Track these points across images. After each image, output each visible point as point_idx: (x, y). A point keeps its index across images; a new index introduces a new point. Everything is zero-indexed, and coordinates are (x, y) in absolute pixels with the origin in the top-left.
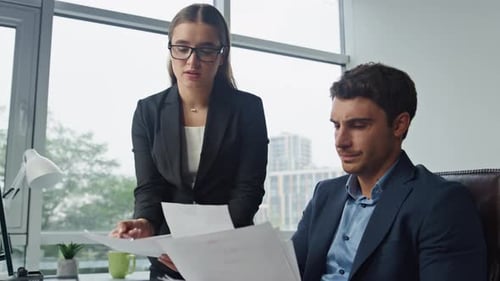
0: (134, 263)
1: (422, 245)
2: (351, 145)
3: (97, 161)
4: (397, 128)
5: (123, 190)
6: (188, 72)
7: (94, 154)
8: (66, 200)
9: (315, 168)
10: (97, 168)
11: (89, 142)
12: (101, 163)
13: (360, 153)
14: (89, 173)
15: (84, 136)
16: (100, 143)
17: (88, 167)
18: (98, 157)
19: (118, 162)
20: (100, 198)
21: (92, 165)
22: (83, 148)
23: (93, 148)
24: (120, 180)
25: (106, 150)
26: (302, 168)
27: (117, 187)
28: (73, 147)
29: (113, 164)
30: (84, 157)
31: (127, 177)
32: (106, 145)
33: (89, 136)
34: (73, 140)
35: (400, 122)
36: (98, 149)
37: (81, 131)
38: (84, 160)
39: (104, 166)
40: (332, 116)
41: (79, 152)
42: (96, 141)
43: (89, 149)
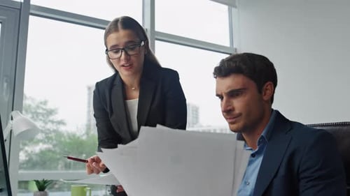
0: (90, 194)
1: (302, 176)
2: (233, 109)
3: (50, 121)
4: (265, 95)
5: (68, 141)
6: (123, 66)
7: (48, 116)
8: (26, 148)
9: (201, 126)
10: (50, 126)
11: (44, 107)
12: (52, 122)
13: (240, 115)
14: (43, 129)
15: (41, 103)
16: (53, 108)
17: (43, 125)
18: (51, 118)
19: (65, 122)
20: (51, 146)
21: (46, 123)
22: (41, 111)
23: (47, 111)
24: (65, 134)
25: (56, 113)
26: (193, 127)
27: (63, 139)
28: (33, 111)
29: (61, 123)
30: (41, 117)
31: (70, 132)
32: (57, 109)
33: (45, 103)
34: (33, 105)
35: (267, 89)
36: (51, 112)
37: (39, 99)
38: (41, 120)
39: (55, 124)
40: (217, 92)
41: (38, 114)
42: (50, 106)
43: (45, 112)
